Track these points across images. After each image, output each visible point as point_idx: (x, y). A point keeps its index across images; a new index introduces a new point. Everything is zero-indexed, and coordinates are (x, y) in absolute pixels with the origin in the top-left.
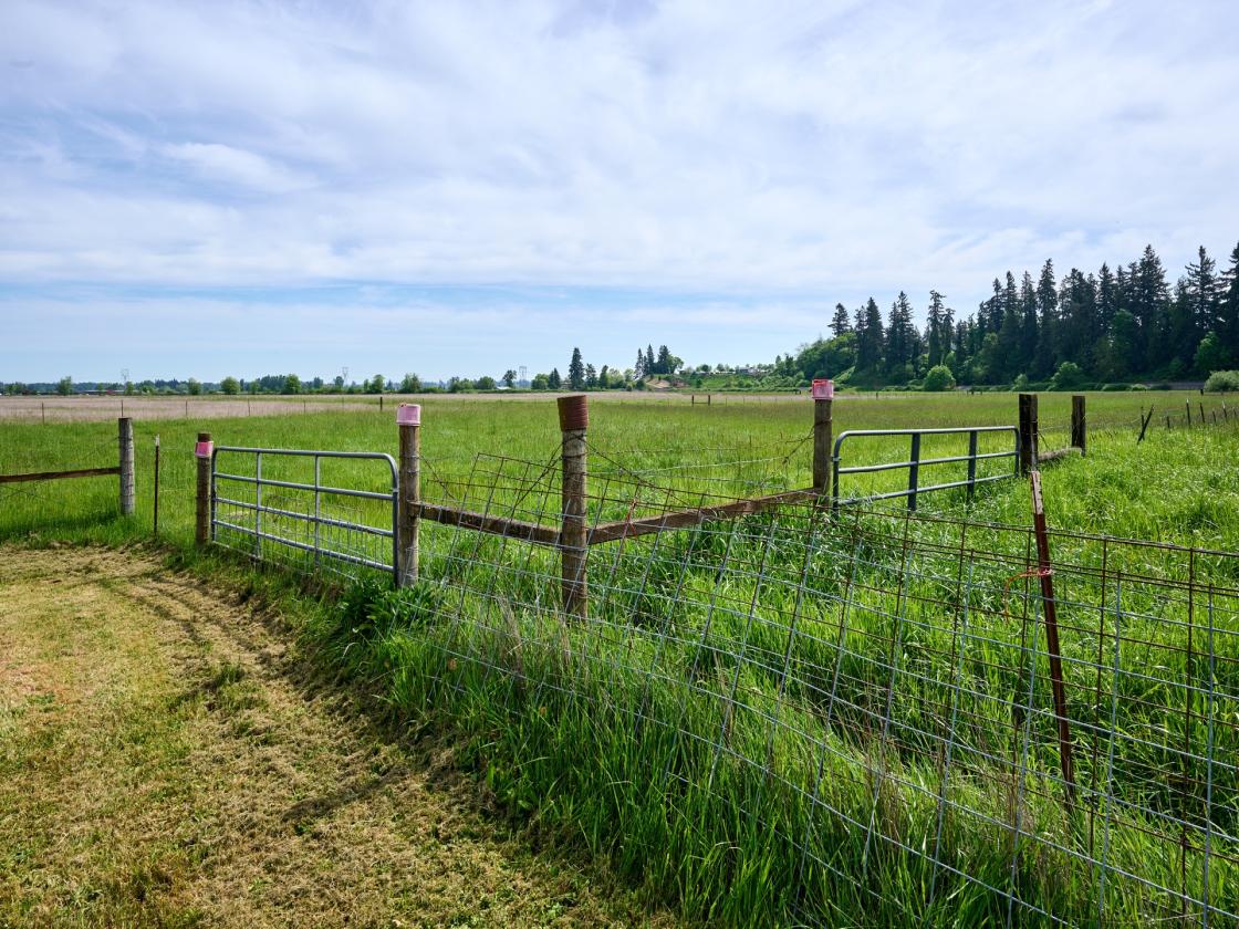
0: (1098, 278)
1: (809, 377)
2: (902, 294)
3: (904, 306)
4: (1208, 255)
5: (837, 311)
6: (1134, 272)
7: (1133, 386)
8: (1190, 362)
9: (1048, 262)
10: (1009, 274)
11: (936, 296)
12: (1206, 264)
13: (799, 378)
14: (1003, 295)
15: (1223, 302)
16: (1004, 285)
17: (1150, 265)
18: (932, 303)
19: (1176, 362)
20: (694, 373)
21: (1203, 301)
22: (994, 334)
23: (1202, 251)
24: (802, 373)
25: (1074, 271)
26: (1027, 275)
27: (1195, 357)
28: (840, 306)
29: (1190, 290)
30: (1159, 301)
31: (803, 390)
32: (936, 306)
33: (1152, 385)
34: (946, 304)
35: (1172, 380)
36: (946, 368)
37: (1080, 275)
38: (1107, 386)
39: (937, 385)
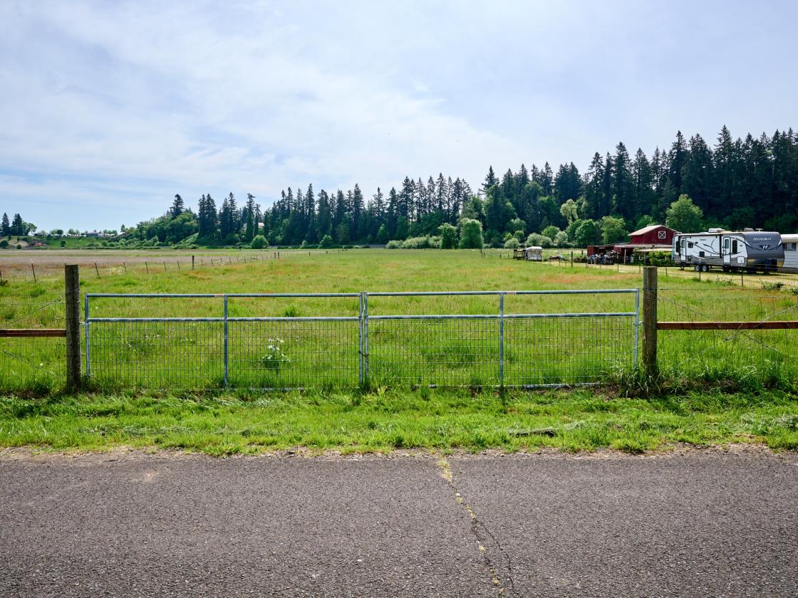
0: (336, 195)
1: (162, 239)
2: (231, 194)
3: (232, 201)
4: (381, 191)
5: (176, 199)
6: (350, 195)
7: (355, 246)
8: (374, 235)
9: (311, 185)
10: (289, 189)
11: (251, 197)
12: (380, 195)
13: (155, 241)
14: (286, 199)
15: (386, 211)
16: (287, 193)
17: (357, 192)
18: (249, 200)
19: (369, 236)
20: (49, 236)
21: (379, 211)
22: (287, 220)
23: (379, 189)
24: (156, 237)
25: (322, 191)
26: (299, 190)
27: (378, 234)
28: (178, 196)
29: (374, 205)
30: (361, 209)
31: (162, 248)
32: (251, 202)
33: (362, 246)
34: (256, 201)
35: (369, 243)
36: (263, 236)
37: (325, 194)
38: (344, 246)
39: (258, 246)
